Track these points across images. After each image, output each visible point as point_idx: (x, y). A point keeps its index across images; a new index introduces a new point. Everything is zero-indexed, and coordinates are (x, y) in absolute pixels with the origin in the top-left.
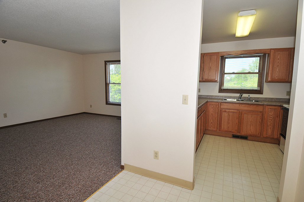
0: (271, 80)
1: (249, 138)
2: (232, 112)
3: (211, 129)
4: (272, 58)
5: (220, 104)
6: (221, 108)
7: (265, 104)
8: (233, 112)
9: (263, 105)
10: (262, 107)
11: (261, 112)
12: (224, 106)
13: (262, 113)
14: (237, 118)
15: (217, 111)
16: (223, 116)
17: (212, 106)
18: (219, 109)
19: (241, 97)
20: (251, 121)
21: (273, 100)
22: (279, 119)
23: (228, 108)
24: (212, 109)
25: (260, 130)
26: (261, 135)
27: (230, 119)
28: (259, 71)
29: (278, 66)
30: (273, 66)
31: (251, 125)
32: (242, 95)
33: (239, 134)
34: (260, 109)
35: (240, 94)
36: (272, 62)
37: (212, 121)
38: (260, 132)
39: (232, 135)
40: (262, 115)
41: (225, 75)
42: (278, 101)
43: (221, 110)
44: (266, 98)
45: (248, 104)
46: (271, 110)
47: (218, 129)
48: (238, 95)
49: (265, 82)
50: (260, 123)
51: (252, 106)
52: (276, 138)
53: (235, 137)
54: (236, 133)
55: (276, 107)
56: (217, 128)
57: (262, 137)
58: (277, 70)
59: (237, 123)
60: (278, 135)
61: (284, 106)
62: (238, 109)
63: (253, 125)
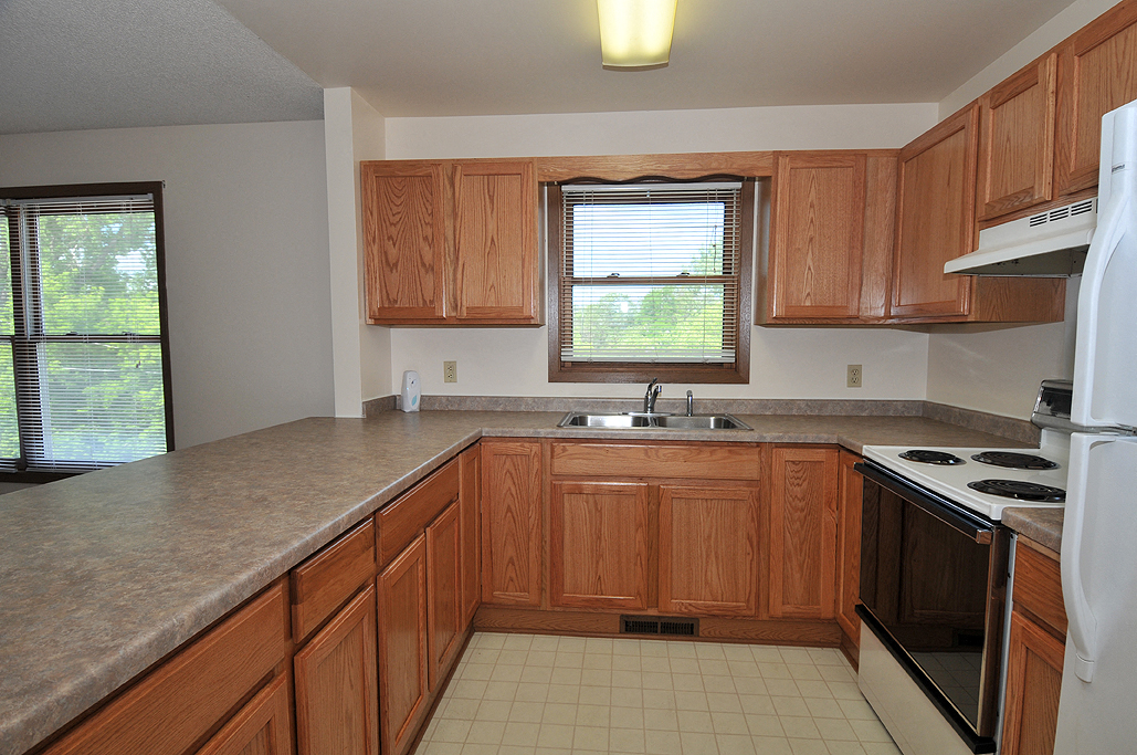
0: (782, 313)
1: (703, 627)
2: (612, 491)
3: (512, 595)
4: (782, 200)
5: (548, 448)
6: (556, 470)
7: (768, 440)
8: (619, 492)
9: (759, 444)
10: (754, 455)
11: (750, 482)
12: (571, 462)
13: (755, 490)
14: (641, 525)
15: (536, 491)
16: (567, 518)
17: (508, 465)
18: (548, 478)
19: (651, 401)
20: (709, 537)
21: (794, 412)
22: (840, 518)
23: (592, 473)
24: (509, 482)
25: (754, 579)
26: (757, 608)
27: (605, 530)
28: (726, 267)
29: (811, 240)
30: (789, 243)
31: (708, 556)
32: (656, 393)
33: (652, 612)
34: (749, 466)
35: (650, 387)
36: (786, 220)
37: (510, 552)
38: (754, 590)
39: (622, 615)
40: (759, 499)
41: (577, 289)
42: (816, 412)
43: (554, 487)
44: (764, 403)
45: (689, 443)
46: (796, 468)
47: (548, 594)
48: (639, 391)
49: (758, 323)
50: (752, 546)
51: (705, 455)
52: (830, 616)
53: (636, 627)
54: (639, 609)
55: (820, 455)
56: (542, 590)
57: (764, 616)
58: (810, 262)
59: (639, 554)
60: (836, 602)
61: (864, 453)
62: (643, 473)
63: (717, 558)
